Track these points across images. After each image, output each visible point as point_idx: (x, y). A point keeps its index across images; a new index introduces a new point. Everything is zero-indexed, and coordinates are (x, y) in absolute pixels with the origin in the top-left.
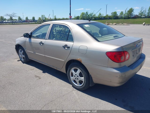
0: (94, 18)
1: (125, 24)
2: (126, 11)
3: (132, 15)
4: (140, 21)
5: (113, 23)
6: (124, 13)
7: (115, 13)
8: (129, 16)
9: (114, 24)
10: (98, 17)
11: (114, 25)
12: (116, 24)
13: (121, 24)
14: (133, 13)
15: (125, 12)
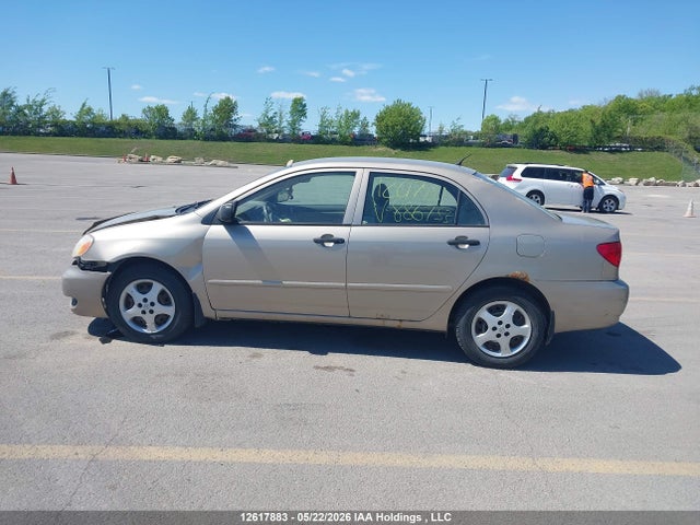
0: (55, 125)
1: (221, 163)
2: (206, 106)
3: (235, 126)
4: (270, 151)
5: (165, 158)
6: (200, 115)
7: (162, 112)
8: (224, 131)
9: (169, 160)
10: (74, 123)
11: (170, 164)
12: (179, 162)
13: (202, 160)
14: (235, 117)
15: (206, 110)
